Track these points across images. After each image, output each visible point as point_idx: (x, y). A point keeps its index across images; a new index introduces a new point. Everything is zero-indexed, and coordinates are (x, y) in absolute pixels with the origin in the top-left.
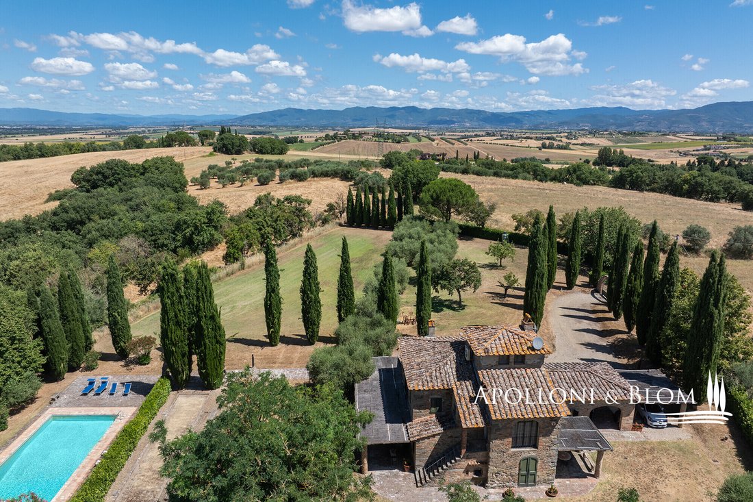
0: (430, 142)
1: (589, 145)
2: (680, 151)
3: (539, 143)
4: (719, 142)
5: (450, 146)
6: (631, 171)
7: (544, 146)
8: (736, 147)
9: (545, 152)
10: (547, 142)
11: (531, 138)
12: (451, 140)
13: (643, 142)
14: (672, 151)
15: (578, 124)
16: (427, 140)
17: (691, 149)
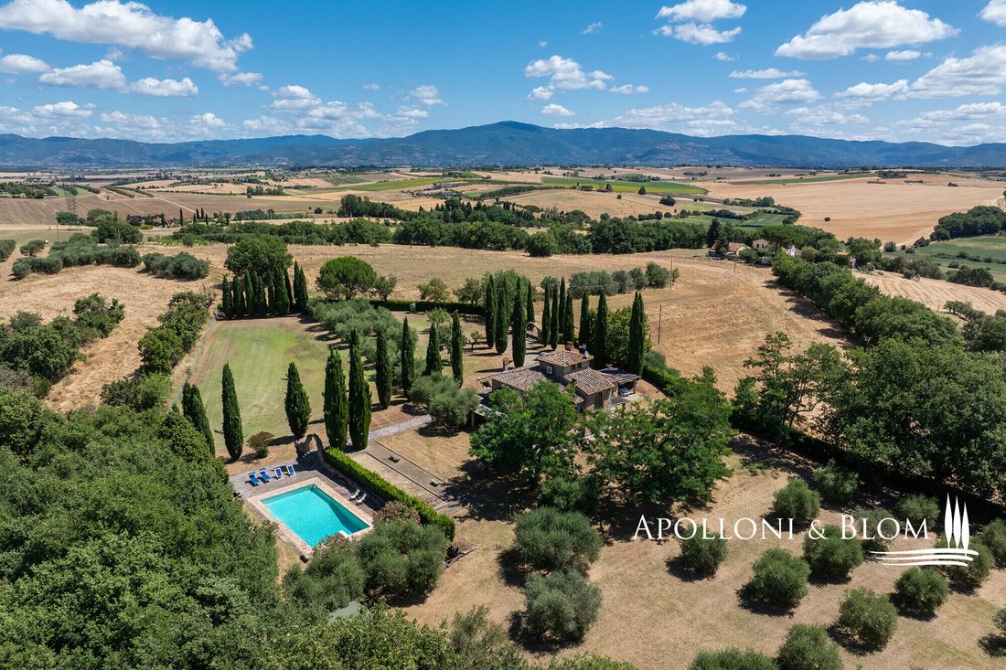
0: (94, 194)
1: (306, 187)
2: (412, 191)
3: (243, 188)
4: (446, 179)
5: (128, 199)
6: (415, 225)
7: (250, 193)
8: (465, 185)
9: (258, 201)
10: (254, 186)
11: (227, 182)
12: (125, 191)
13: (365, 181)
14: (403, 192)
15: (272, 159)
16: (86, 191)
17: (422, 188)
